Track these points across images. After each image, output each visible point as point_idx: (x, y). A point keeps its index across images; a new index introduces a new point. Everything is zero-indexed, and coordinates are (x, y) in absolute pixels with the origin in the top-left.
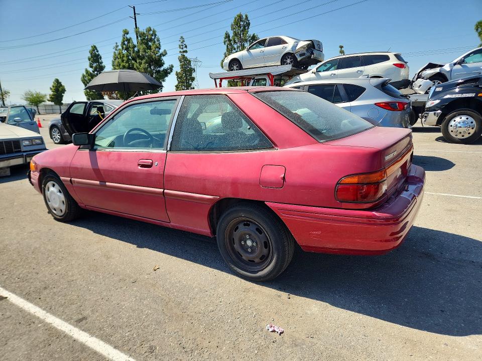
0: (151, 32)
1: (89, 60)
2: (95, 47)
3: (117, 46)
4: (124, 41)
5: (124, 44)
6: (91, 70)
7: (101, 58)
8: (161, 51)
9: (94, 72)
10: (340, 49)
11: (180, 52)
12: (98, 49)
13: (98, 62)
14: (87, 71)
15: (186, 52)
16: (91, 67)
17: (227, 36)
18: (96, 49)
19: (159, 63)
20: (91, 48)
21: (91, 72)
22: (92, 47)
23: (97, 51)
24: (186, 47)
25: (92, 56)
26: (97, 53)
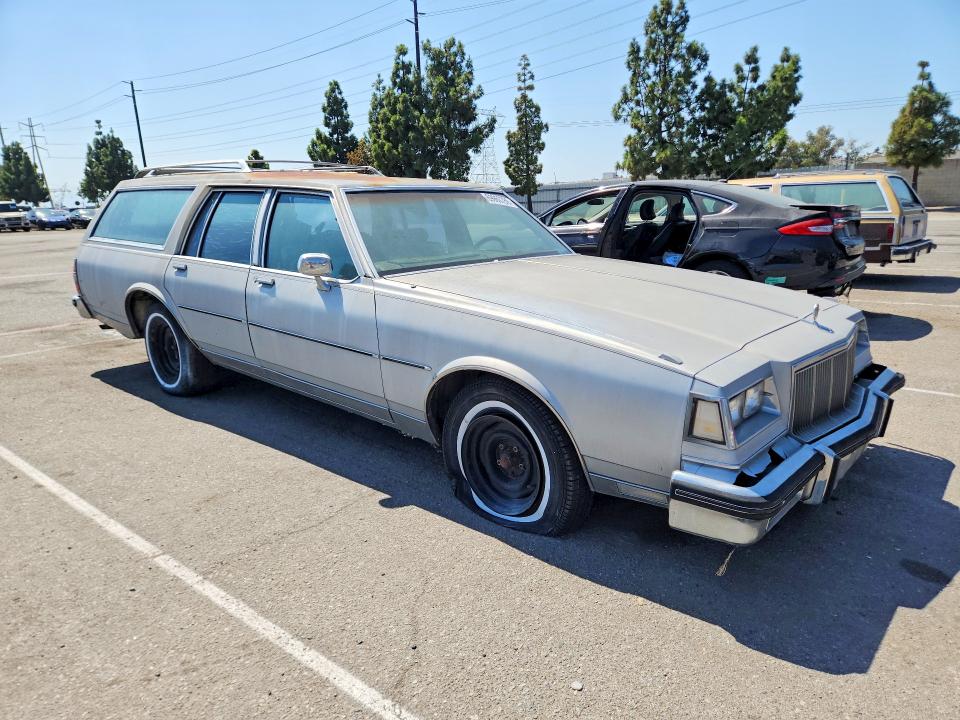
0: (454, 49)
1: (324, 110)
2: (336, 84)
3: (380, 82)
4: (397, 69)
5: (398, 76)
6: (326, 131)
7: (346, 107)
8: (473, 89)
9: (331, 135)
10: (920, 69)
11: (520, 89)
12: (342, 88)
13: (341, 114)
14: (319, 135)
15: (531, 88)
16: (327, 124)
17: (635, 50)
18: (338, 88)
19: (468, 114)
20: (328, 88)
21: (327, 135)
22: (331, 84)
23: (340, 93)
24: (532, 77)
25: (329, 103)
26: (339, 96)
